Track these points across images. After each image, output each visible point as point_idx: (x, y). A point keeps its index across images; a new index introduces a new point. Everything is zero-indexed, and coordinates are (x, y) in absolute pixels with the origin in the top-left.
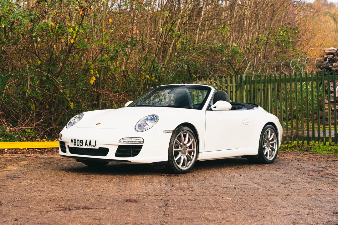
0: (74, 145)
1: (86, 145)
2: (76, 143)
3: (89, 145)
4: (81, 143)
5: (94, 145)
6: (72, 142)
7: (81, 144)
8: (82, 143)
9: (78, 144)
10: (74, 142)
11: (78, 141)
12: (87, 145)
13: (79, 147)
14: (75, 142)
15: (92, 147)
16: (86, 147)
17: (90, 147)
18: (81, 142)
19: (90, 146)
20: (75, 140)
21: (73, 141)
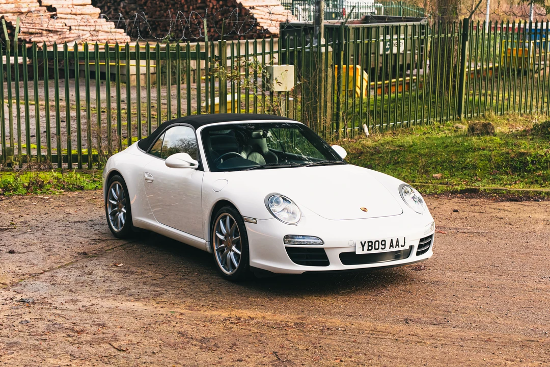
0: (368, 250)
1: (391, 246)
2: (373, 246)
3: (396, 245)
4: (382, 245)
5: (403, 245)
6: (363, 246)
7: (383, 247)
8: (385, 245)
9: (377, 247)
10: (369, 246)
11: (377, 243)
12: (393, 246)
13: (380, 251)
14: (371, 246)
15: (401, 249)
16: (392, 250)
17: (397, 249)
18: (383, 243)
19: (397, 247)
20: (369, 242)
21: (367, 244)
